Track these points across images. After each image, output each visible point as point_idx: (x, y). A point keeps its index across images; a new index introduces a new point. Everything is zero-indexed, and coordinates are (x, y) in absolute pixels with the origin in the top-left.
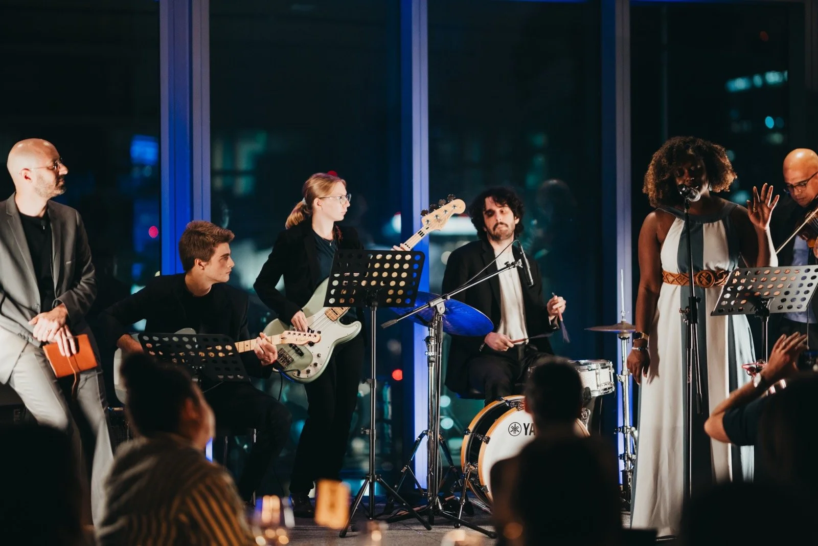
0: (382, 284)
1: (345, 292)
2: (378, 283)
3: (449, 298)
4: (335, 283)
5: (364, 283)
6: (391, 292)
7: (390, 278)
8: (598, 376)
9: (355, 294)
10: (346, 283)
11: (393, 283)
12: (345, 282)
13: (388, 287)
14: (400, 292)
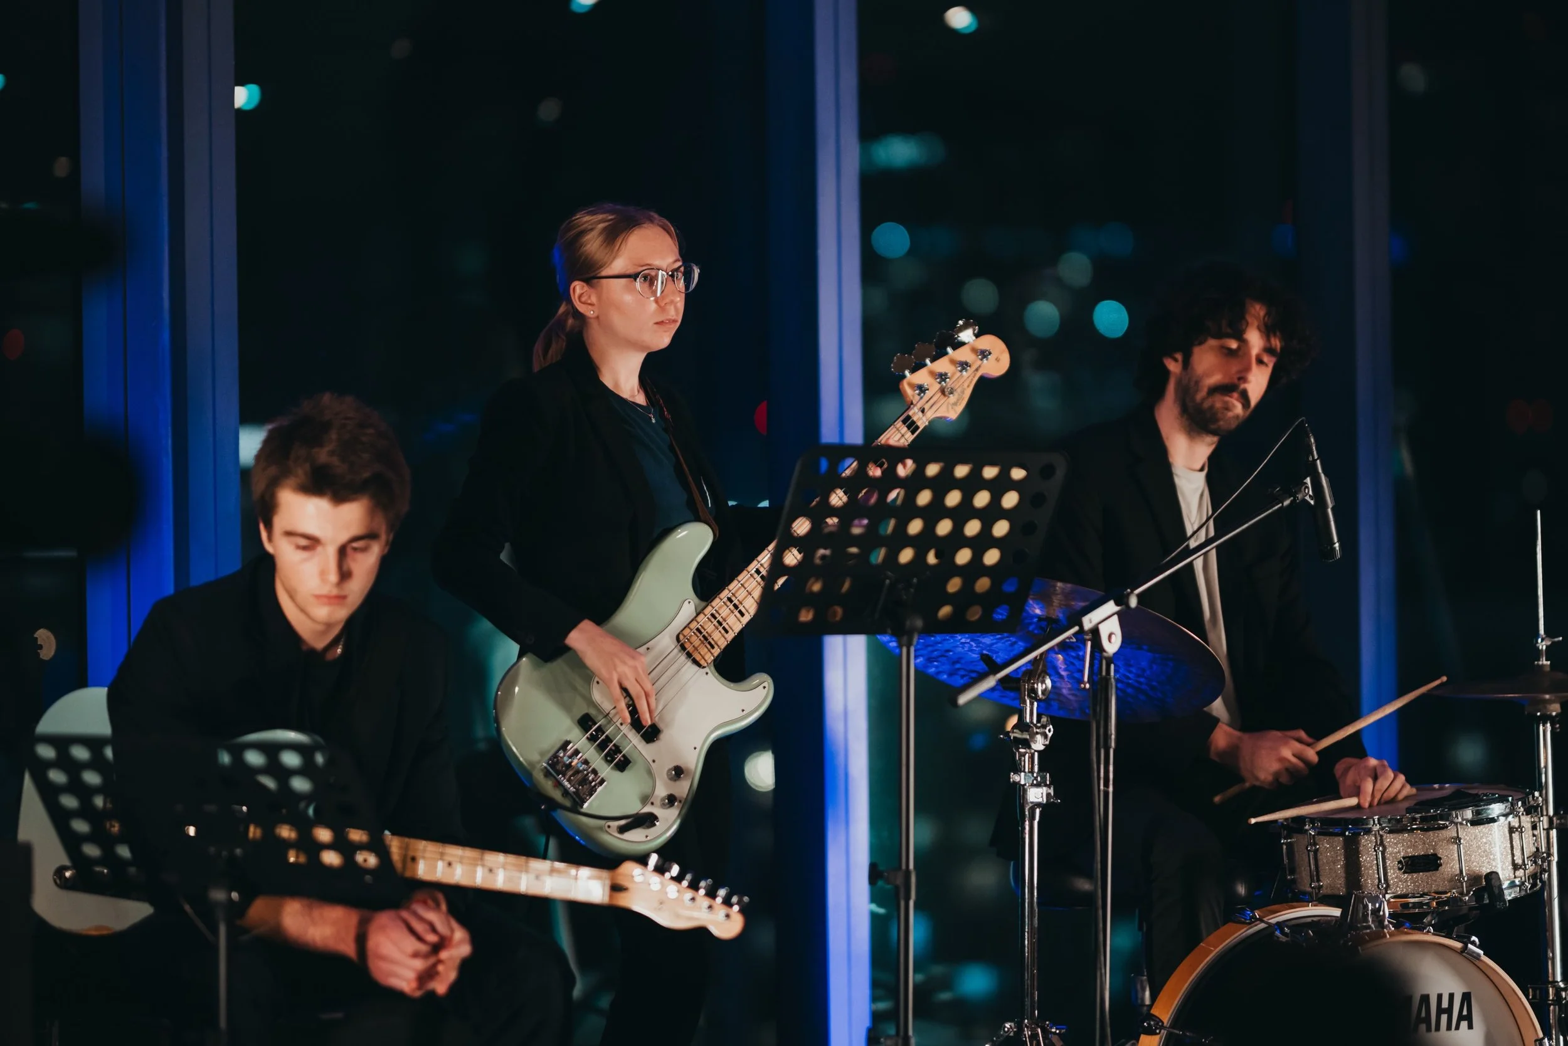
0: (931, 559)
1: (816, 587)
2: (920, 557)
3: (1133, 602)
4: (792, 558)
5: (879, 556)
6: (954, 585)
7: (957, 539)
8: (1516, 836)
9: (850, 591)
10: (823, 557)
11: (963, 556)
12: (821, 552)
13: (948, 567)
14: (983, 584)
